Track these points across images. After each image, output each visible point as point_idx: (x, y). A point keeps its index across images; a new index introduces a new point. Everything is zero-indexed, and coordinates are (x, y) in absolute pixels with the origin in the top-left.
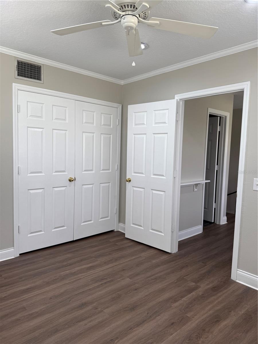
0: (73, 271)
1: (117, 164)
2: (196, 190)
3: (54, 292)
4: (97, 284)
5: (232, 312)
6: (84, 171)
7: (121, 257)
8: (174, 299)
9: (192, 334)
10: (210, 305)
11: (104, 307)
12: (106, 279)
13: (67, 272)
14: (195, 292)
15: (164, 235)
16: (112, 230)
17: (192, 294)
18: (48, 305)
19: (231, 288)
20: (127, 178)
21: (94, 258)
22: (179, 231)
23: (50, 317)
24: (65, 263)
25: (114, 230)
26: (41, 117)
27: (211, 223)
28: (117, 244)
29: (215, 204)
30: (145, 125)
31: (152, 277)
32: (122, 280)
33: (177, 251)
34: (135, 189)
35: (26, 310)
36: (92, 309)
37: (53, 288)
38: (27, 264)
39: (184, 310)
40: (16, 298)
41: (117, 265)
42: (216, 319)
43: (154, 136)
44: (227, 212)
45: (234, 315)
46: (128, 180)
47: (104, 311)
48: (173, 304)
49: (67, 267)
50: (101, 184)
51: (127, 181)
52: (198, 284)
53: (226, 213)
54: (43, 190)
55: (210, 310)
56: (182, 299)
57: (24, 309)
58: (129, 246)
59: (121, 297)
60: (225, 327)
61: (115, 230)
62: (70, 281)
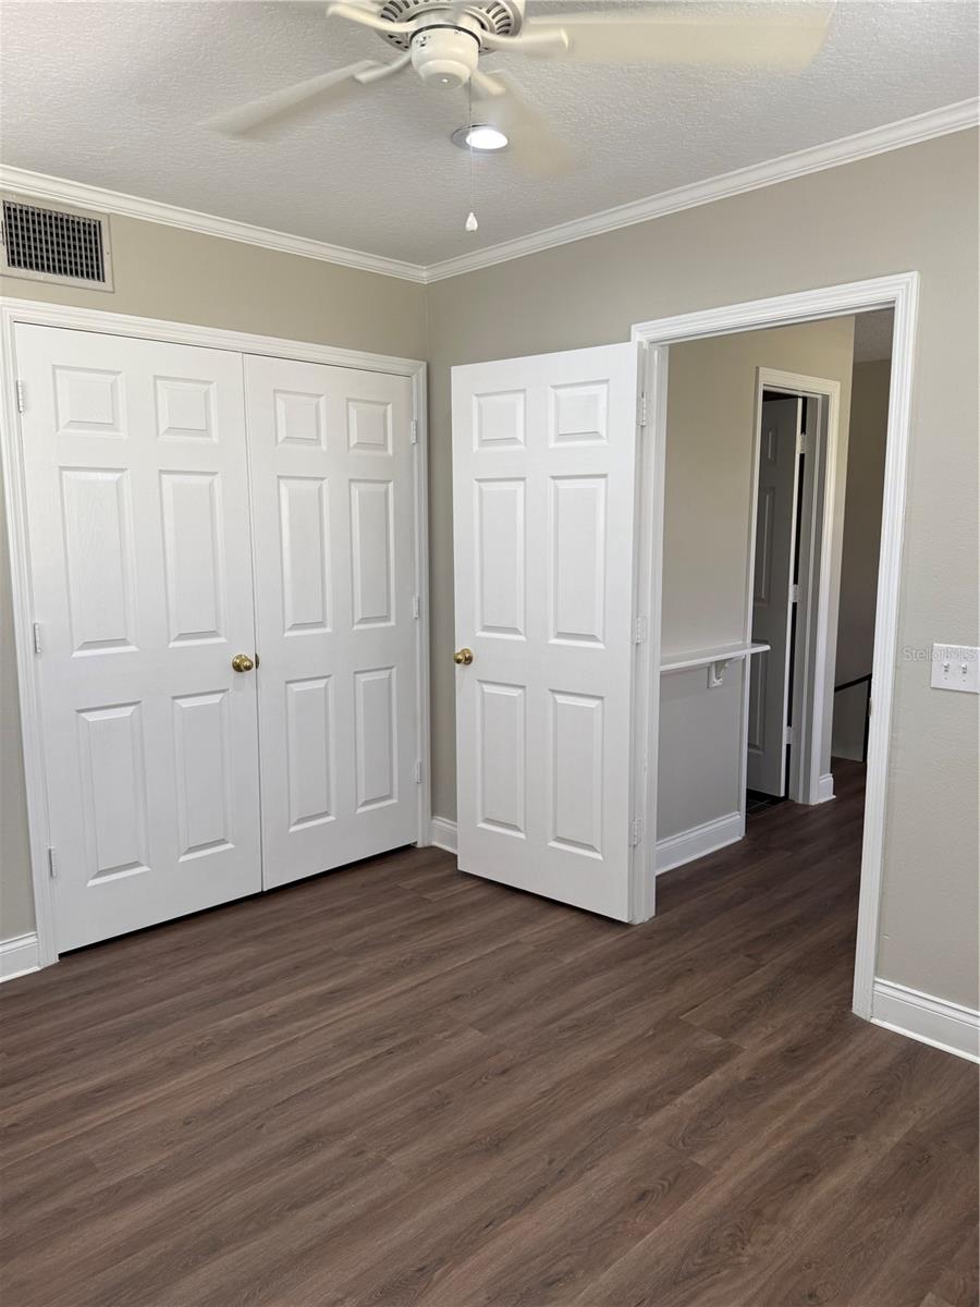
0: (266, 1011)
1: (417, 595)
2: (716, 682)
3: (198, 1098)
4: (357, 1060)
5: (859, 1138)
6: (291, 629)
7: (444, 949)
8: (645, 1103)
9: (714, 1230)
10: (779, 1118)
11: (389, 1146)
12: (393, 1035)
13: (245, 1014)
14: (723, 1069)
15: (600, 858)
16: (409, 845)
17: (710, 1077)
18: (178, 1148)
19: (851, 1047)
20: (458, 650)
21: (345, 959)
22: (658, 839)
23: (190, 1195)
24: (234, 983)
25: (416, 843)
26: (112, 426)
27: (775, 800)
28: (428, 896)
29: (789, 732)
30: (520, 443)
31: (565, 1022)
32: (449, 1037)
33: (653, 914)
34: (488, 689)
35: (97, 1171)
36: (343, 1155)
37: (196, 1079)
38: (89, 993)
39: (683, 1142)
40: (53, 1127)
41: (431, 979)
42: (801, 1169)
43: (556, 486)
44: (835, 755)
45: (867, 1151)
46: (460, 657)
47: (389, 1160)
48: (642, 1122)
49: (242, 998)
50: (357, 676)
51: (459, 661)
52: (734, 1040)
53: (832, 758)
54: (133, 707)
55: (777, 1136)
56: (676, 1098)
57: (87, 1168)
58: (473, 905)
59: (448, 1103)
60: (835, 1197)
61: (419, 845)
62: (257, 1053)
